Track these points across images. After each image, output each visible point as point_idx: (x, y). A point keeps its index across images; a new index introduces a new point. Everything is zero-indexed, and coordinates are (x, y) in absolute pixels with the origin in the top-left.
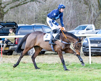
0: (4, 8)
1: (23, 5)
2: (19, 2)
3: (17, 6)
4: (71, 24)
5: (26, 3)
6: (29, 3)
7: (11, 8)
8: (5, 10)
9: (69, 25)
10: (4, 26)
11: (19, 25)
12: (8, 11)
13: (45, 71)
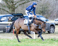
0: (15, 5)
1: (27, 3)
2: (24, 1)
3: (23, 4)
4: (57, 15)
5: (29, 2)
6: (31, 2)
7: (19, 5)
8: (16, 6)
9: (56, 15)
10: (15, 16)
11: (24, 16)
12: (17, 7)
13: (41, 44)
